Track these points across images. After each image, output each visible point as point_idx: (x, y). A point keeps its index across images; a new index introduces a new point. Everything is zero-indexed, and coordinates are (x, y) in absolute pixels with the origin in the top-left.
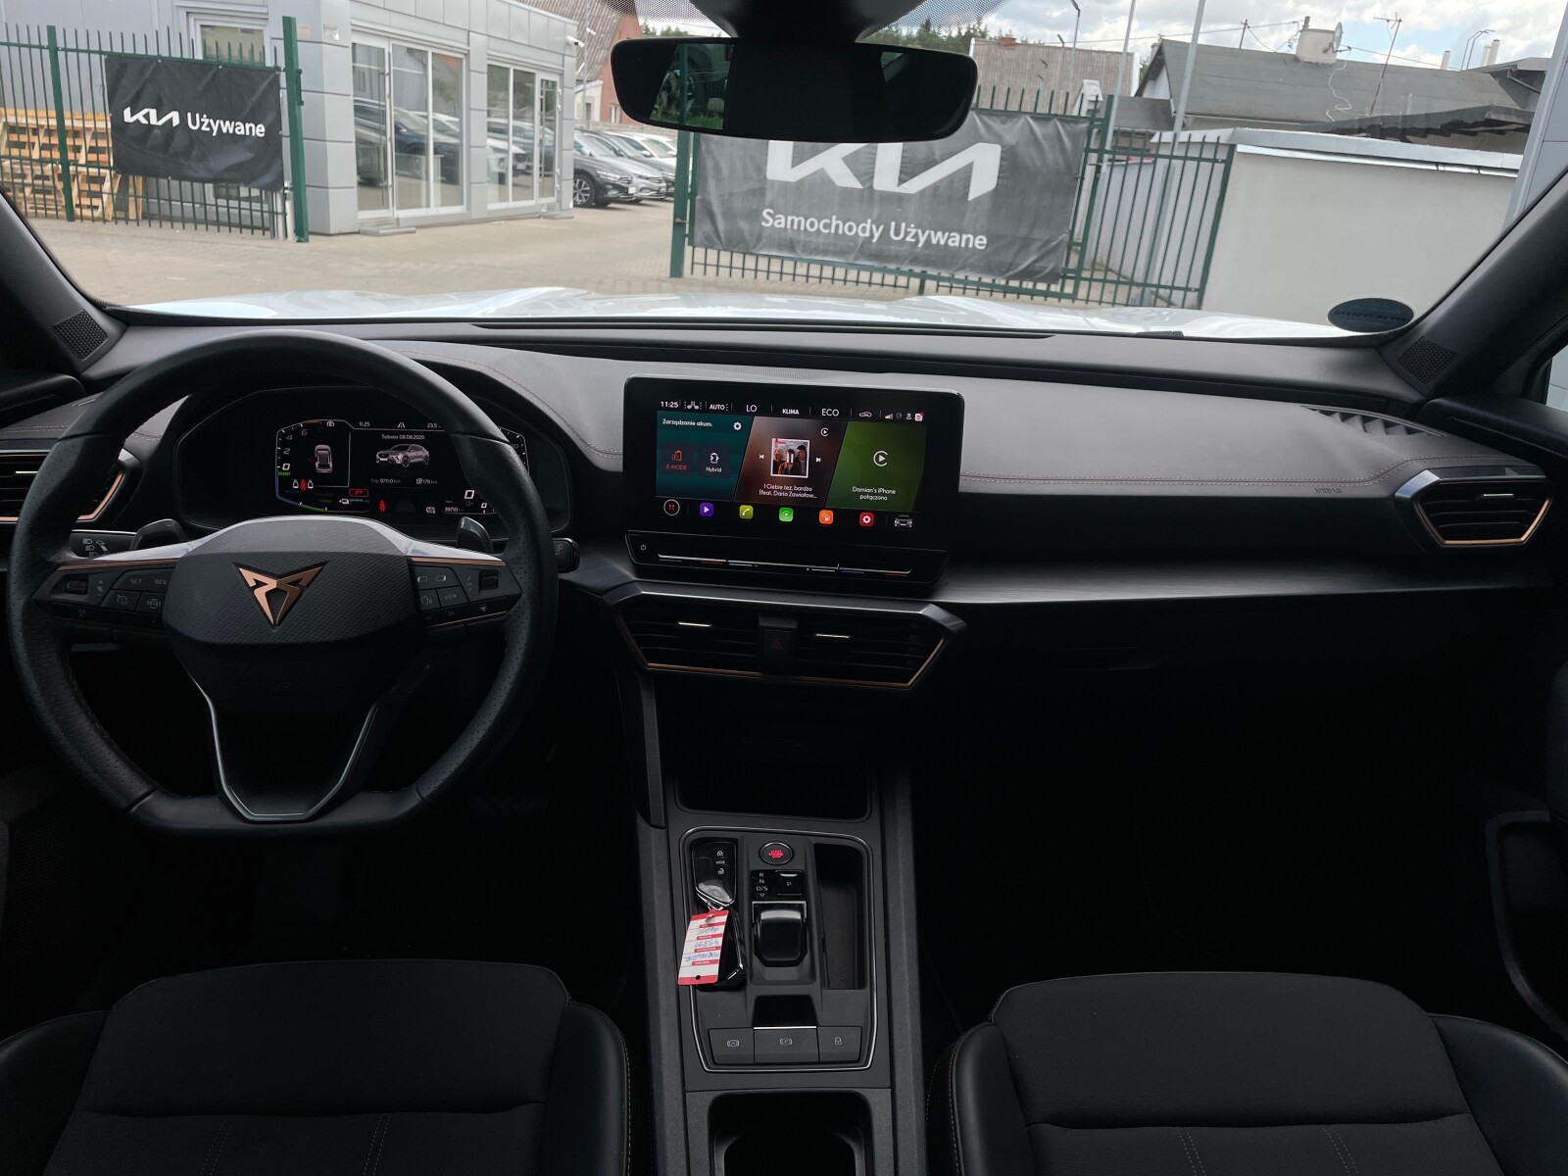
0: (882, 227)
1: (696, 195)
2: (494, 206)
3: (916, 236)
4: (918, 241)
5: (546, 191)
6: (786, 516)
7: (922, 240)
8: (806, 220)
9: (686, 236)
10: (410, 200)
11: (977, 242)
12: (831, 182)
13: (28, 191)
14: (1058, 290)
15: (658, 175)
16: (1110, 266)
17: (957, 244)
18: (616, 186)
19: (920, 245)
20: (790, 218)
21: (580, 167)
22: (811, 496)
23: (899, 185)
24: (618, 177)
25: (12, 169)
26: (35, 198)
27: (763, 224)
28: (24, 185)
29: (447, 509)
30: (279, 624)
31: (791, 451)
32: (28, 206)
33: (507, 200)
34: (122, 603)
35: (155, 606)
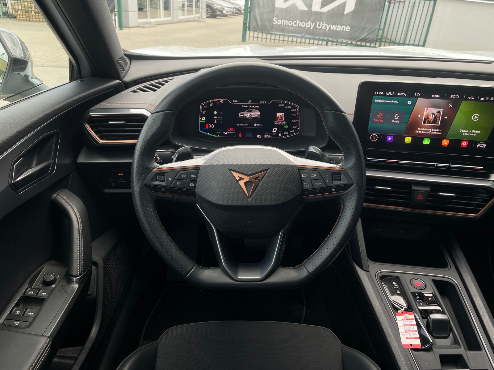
0: (314, 24)
1: (251, 13)
2: (181, 17)
3: (326, 27)
4: (326, 29)
5: (197, 12)
6: (427, 142)
7: (328, 28)
8: (288, 21)
9: (247, 27)
10: (154, 16)
11: (347, 29)
12: (297, 8)
13: (33, 12)
14: (374, 46)
15: (233, 6)
16: (387, 37)
17: (340, 30)
18: (220, 11)
19: (327, 30)
20: (283, 21)
21: (208, 4)
22: (440, 133)
23: (321, 9)
24: (220, 7)
25: (28, 5)
26: (35, 15)
27: (274, 23)
28: (32, 11)
29: (266, 136)
30: (251, 197)
31: (433, 114)
32: (33, 18)
33: (184, 15)
34: (179, 185)
35: (192, 186)
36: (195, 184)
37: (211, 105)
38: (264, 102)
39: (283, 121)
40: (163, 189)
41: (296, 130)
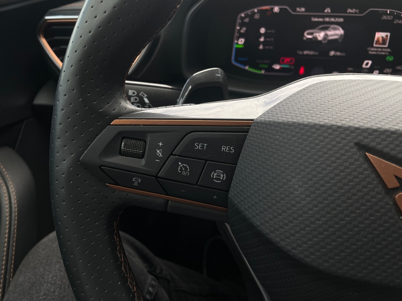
34: (184, 173)
35: (219, 179)
36: (230, 174)
37: (257, 17)
38: (354, 11)
39: (385, 48)
40: (136, 181)
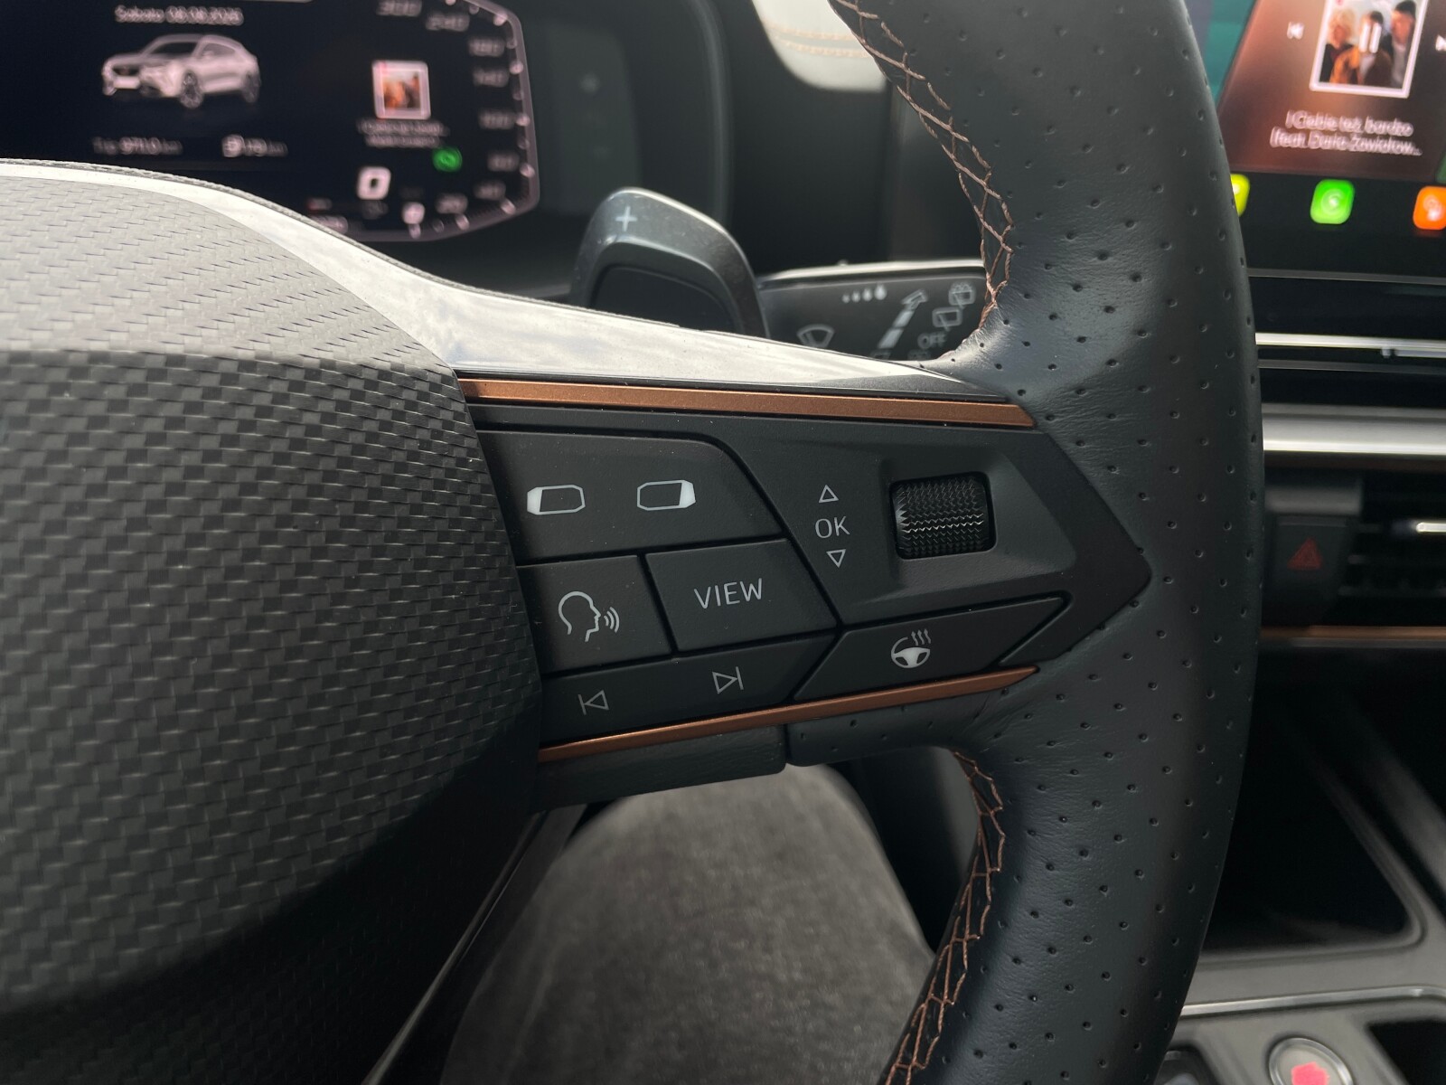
22: (1407, 148)
31: (1376, 17)
39: (421, 122)
41: (514, 185)
